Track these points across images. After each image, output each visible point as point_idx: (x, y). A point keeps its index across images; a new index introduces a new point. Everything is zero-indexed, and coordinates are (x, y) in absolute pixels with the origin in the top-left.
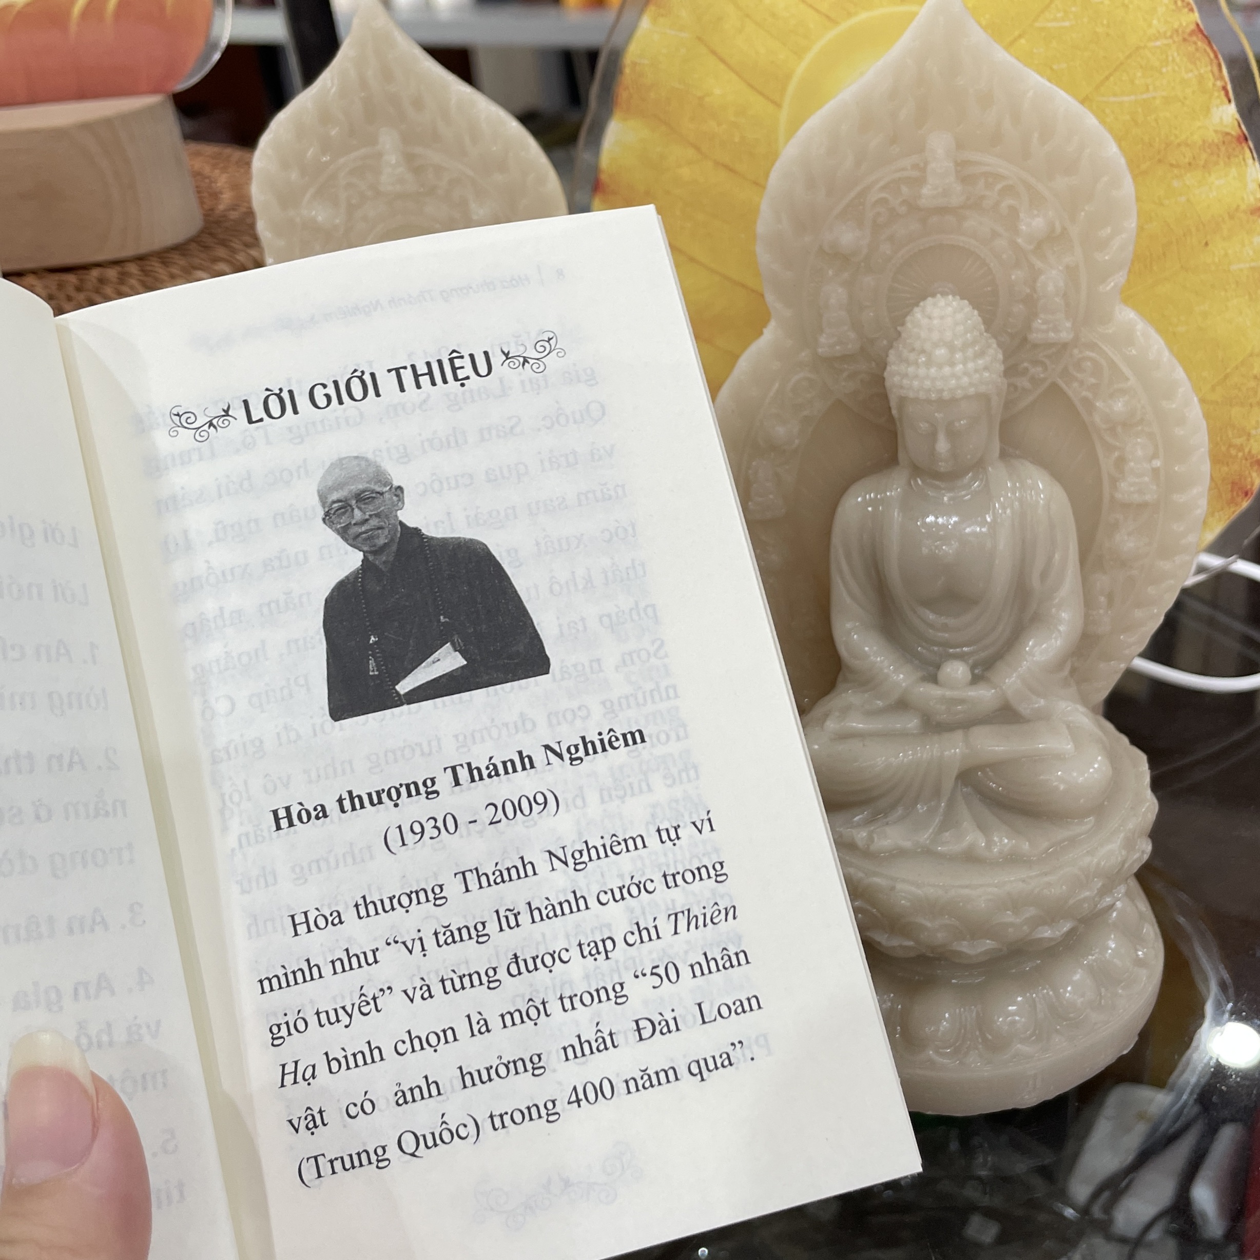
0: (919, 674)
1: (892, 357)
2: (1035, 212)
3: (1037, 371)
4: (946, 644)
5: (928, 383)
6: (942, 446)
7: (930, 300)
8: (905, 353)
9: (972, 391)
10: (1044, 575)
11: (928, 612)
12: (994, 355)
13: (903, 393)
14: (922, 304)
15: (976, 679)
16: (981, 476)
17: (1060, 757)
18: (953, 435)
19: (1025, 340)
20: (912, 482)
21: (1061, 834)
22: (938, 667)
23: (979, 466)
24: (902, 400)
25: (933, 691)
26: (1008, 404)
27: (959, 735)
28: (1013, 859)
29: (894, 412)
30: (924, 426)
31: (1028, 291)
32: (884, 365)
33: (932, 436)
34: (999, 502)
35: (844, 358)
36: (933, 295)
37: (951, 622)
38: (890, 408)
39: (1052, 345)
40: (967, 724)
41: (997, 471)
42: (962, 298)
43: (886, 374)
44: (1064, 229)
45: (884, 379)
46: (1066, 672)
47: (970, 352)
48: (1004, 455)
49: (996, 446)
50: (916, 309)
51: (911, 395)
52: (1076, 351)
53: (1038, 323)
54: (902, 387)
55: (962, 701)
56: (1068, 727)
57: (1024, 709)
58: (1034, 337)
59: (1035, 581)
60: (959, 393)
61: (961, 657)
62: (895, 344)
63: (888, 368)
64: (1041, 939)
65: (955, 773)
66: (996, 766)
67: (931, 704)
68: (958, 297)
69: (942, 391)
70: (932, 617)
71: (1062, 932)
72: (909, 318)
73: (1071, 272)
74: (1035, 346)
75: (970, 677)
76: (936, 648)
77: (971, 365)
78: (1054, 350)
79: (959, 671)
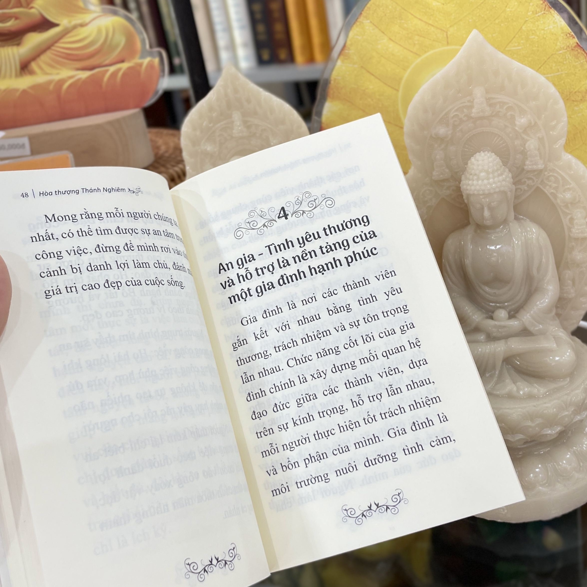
1: (463, 178)
2: (522, 116)
3: (530, 182)
4: (496, 302)
6: (487, 213)
7: (478, 154)
8: (469, 176)
9: (497, 190)
10: (538, 269)
11: (486, 287)
12: (507, 175)
13: (468, 192)
15: (511, 317)
17: (550, 351)
18: (491, 209)
19: (523, 169)
20: (476, 231)
21: (553, 386)
22: (493, 312)
23: (505, 222)
25: (491, 323)
27: (503, 342)
30: (478, 205)
31: (522, 148)
33: (482, 209)
34: (515, 238)
35: (444, 180)
37: (497, 292)
38: (463, 199)
39: (534, 171)
40: (506, 337)
41: (514, 225)
42: (492, 152)
43: (461, 185)
44: (536, 123)
47: (496, 174)
49: (512, 214)
51: (471, 193)
52: (546, 173)
53: (527, 162)
54: (467, 190)
55: (504, 327)
56: (554, 338)
58: (527, 168)
60: (492, 191)
61: (504, 308)
62: (464, 173)
63: (462, 183)
64: (546, 435)
65: (501, 359)
66: (520, 355)
67: (490, 328)
69: (484, 190)
71: (556, 431)
73: (541, 140)
74: (528, 172)
76: (491, 304)
77: (496, 179)
78: (536, 173)
79: (502, 314)
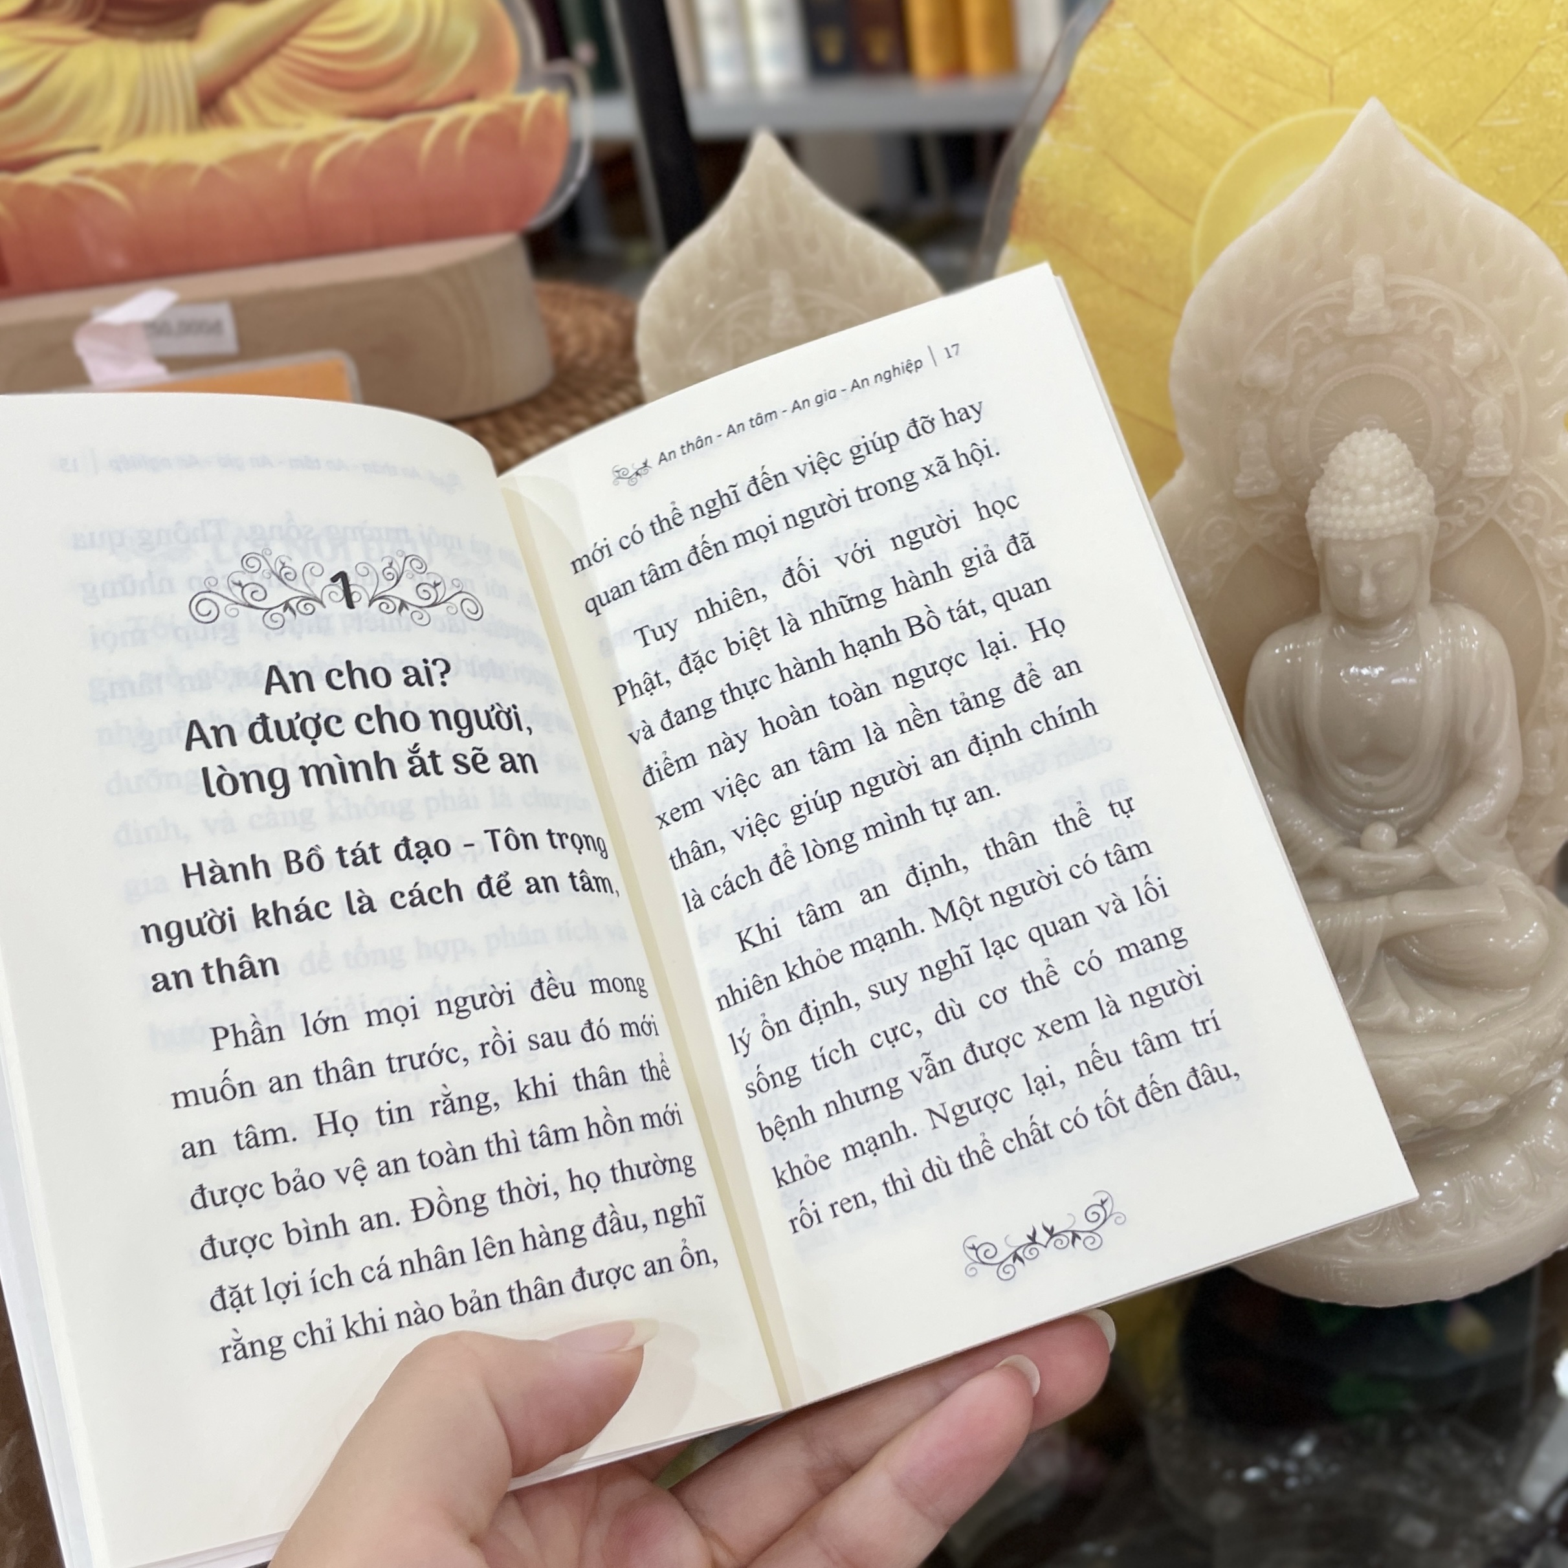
0: (1341, 838)
1: (1314, 495)
2: (1471, 336)
3: (1471, 507)
4: (1371, 806)
5: (1352, 524)
6: (1367, 590)
7: (1355, 435)
8: (1329, 491)
9: (1399, 530)
10: (1478, 730)
11: (1351, 770)
12: (1424, 492)
13: (1325, 534)
14: (1347, 439)
15: (1404, 842)
16: (1410, 622)
17: (1493, 923)
18: (1379, 578)
19: (1460, 474)
20: (1335, 631)
21: (1494, 1003)
22: (1361, 830)
23: (1407, 611)
24: (1324, 543)
25: (1358, 856)
26: (1440, 545)
27: (1382, 901)
28: (1437, 1030)
29: (1315, 555)
30: (1347, 569)
31: (1463, 421)
32: (1304, 505)
33: (1357, 579)
34: (1429, 650)
35: (1263, 499)
36: (1359, 430)
37: (1376, 781)
38: (1311, 552)
39: (1489, 479)
40: (1392, 890)
41: (1427, 617)
42: (1390, 432)
43: (1307, 515)
44: (1503, 354)
45: (1304, 521)
46: (1501, 834)
47: (1398, 489)
48: (1435, 600)
49: (1427, 590)
50: (1341, 445)
51: (1334, 535)
52: (1515, 485)
53: (1473, 456)
54: (1324, 528)
55: (1387, 866)
56: (1502, 891)
57: (1453, 873)
58: (1472, 470)
59: (1468, 734)
60: (1387, 533)
61: (1386, 819)
62: (1317, 483)
63: (1310, 509)
64: (1469, 1115)
65: (1377, 941)
66: (1422, 933)
67: (1353, 869)
68: (1386, 431)
69: (1367, 530)
70: (1353, 775)
71: (1491, 1108)
72: (1332, 454)
73: (1511, 400)
74: (1471, 480)
75: (1395, 839)
76: (1359, 810)
77: (1398, 503)
78: (1492, 484)
79: (1384, 834)
